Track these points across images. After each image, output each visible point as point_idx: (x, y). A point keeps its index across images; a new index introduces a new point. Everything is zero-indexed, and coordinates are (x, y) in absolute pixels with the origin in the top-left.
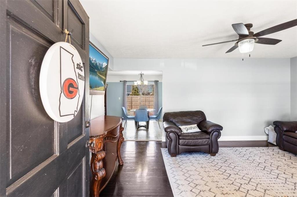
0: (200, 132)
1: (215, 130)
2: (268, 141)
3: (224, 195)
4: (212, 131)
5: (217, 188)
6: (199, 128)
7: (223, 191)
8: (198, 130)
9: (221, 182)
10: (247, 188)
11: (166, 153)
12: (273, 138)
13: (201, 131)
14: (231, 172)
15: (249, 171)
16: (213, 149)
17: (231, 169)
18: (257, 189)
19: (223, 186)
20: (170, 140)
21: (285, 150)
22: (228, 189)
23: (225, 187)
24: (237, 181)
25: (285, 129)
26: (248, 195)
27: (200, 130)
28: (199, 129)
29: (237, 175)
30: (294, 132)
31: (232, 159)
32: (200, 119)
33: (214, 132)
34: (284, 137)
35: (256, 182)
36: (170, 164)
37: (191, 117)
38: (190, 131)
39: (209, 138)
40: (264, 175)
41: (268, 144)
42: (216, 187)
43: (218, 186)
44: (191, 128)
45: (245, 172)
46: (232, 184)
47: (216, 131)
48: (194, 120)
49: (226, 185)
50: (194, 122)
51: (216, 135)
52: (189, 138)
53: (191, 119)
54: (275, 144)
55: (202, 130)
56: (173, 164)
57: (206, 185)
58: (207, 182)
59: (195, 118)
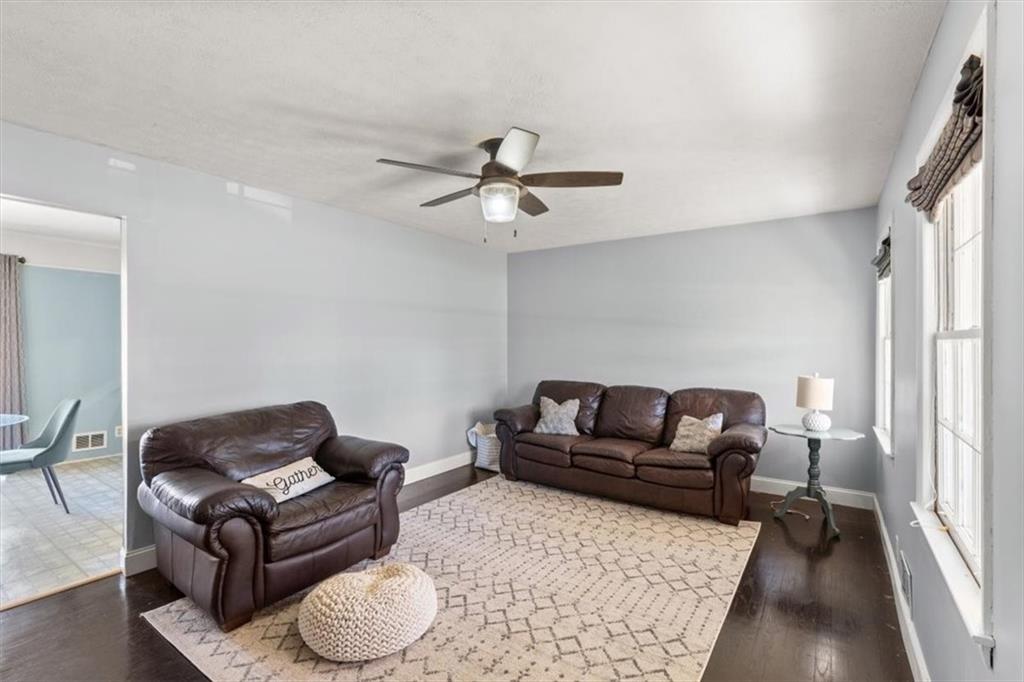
0: (333, 482)
1: (389, 467)
2: (476, 465)
3: (492, 671)
4: (380, 472)
5: (463, 661)
6: (325, 470)
7: (480, 660)
8: (323, 478)
9: (461, 635)
10: (522, 617)
11: (185, 626)
12: (488, 452)
13: (333, 478)
14: (460, 589)
15: (493, 564)
16: (385, 535)
17: (454, 577)
18: (539, 606)
19: (472, 643)
20: (224, 552)
21: (517, 479)
22: (486, 648)
23: (479, 645)
24: (491, 606)
25: (519, 427)
26: (534, 632)
27: (331, 475)
28: (326, 473)
29: (478, 589)
30: (531, 431)
31: (436, 545)
32: (320, 432)
33: (386, 473)
34: (518, 445)
35: (525, 587)
36: (243, 670)
37: (285, 430)
38: (297, 490)
39: (373, 500)
40: (525, 559)
41: (475, 474)
42: (460, 661)
43: (460, 652)
44: (299, 477)
45: (488, 570)
46: (486, 623)
47: (392, 468)
48: (299, 441)
49: (475, 635)
50: (300, 449)
51: (392, 482)
52: (309, 518)
53: (287, 440)
54: (496, 468)
55: (339, 475)
56: (259, 660)
57: (429, 670)
58: (426, 658)
59: (301, 433)
